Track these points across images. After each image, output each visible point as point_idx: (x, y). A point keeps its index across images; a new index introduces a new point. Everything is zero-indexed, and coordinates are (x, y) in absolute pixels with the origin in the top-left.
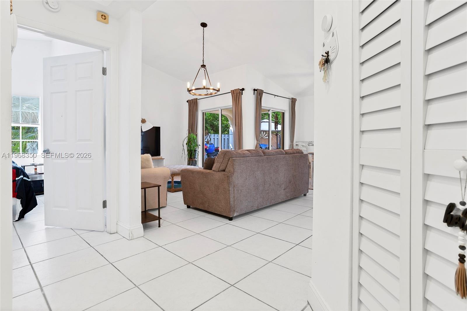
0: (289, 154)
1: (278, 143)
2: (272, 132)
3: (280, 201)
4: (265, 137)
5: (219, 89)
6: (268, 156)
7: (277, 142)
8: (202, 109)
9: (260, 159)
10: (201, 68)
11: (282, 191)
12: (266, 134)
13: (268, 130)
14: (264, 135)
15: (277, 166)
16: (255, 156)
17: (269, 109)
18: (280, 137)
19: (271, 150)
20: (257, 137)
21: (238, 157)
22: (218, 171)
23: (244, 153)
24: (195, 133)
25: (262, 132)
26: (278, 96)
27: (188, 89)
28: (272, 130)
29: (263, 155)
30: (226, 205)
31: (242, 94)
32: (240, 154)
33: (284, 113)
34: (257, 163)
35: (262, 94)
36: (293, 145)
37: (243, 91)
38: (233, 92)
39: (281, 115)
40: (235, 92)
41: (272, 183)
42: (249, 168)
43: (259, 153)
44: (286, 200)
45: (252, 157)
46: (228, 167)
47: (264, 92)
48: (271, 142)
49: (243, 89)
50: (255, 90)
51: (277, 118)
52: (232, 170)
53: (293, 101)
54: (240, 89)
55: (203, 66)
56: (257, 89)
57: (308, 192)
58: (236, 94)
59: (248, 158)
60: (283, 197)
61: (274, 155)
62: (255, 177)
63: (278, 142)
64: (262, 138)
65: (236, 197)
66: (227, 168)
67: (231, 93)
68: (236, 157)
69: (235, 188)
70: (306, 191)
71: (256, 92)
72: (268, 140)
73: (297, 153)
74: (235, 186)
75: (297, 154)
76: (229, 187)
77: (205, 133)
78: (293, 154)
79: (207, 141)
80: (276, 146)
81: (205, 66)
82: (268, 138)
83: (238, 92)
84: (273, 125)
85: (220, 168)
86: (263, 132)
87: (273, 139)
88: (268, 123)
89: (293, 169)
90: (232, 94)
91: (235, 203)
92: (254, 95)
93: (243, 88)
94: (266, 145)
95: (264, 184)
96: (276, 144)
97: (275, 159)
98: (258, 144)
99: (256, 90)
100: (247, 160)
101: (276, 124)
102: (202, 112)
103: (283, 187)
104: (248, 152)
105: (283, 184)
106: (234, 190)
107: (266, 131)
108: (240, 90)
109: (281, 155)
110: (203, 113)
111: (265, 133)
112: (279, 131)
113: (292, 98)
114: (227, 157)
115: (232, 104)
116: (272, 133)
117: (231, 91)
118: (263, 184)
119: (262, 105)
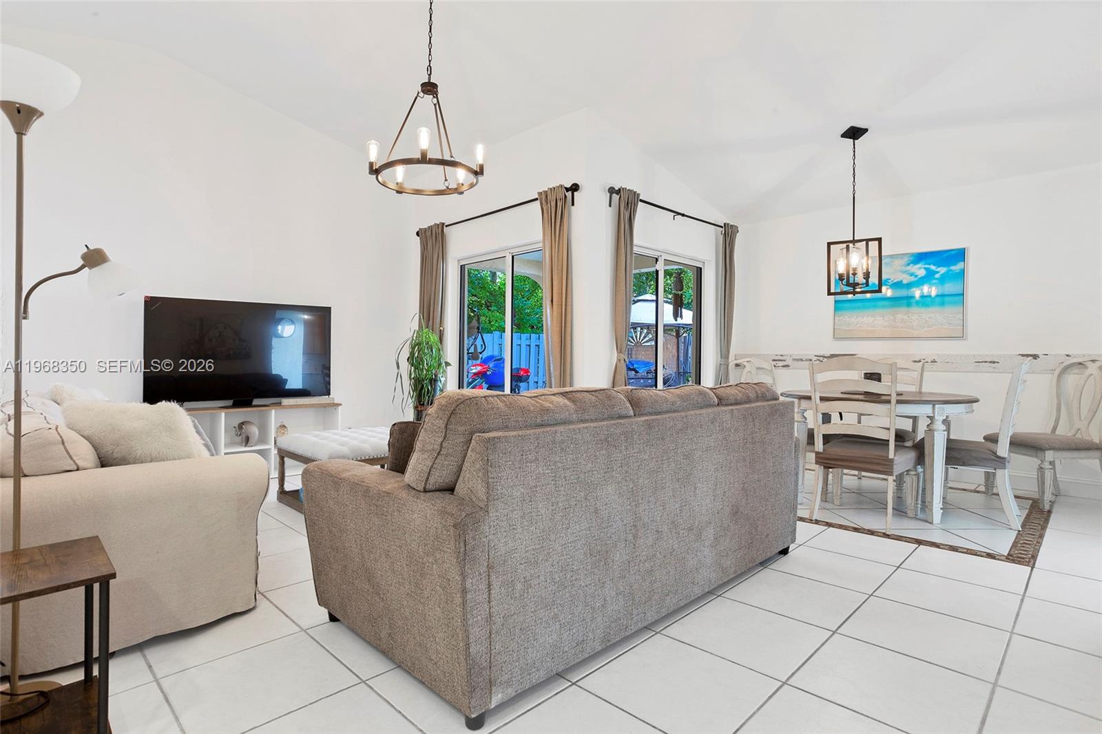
0: (732, 405)
1: (681, 359)
2: (667, 328)
3: (698, 591)
4: (647, 341)
5: (482, 167)
6: (651, 414)
7: (678, 356)
8: (460, 256)
9: (618, 431)
10: (421, 94)
11: (707, 551)
12: (648, 333)
13: (655, 323)
14: (644, 337)
15: (686, 457)
16: (596, 420)
17: (659, 254)
18: (684, 343)
19: (662, 388)
20: (619, 341)
21: (515, 429)
22: (425, 491)
23: (547, 405)
24: (438, 326)
25: (639, 329)
26: (683, 215)
27: (371, 164)
28: (665, 323)
29: (631, 413)
30: (452, 654)
31: (573, 204)
32: (524, 410)
33: (701, 268)
34: (602, 449)
35: (636, 205)
36: (728, 365)
37: (575, 193)
38: (544, 196)
39: (691, 275)
40: (552, 198)
41: (665, 527)
42: (568, 474)
43: (613, 406)
44: (721, 582)
45: (583, 421)
46: (465, 474)
47: (641, 201)
48: (664, 355)
49: (575, 188)
50: (612, 191)
51: (679, 283)
52: (481, 491)
53: (729, 233)
54: (566, 188)
55: (430, 88)
56: (620, 190)
57: (793, 541)
58: (553, 204)
59: (561, 428)
60: (707, 576)
61: (675, 411)
62: (596, 511)
63: (681, 355)
64: (638, 344)
65: (498, 620)
66: (461, 479)
67: (537, 203)
68: (506, 428)
69: (493, 577)
70: (789, 538)
71: (616, 197)
72: (654, 349)
73: (757, 399)
74: (493, 568)
75: (759, 404)
76: (464, 576)
77: (469, 328)
78: (746, 403)
79: (473, 351)
80: (676, 366)
81: (435, 86)
82: (653, 343)
83: (561, 195)
84: (668, 309)
85: (432, 480)
86: (642, 329)
87: (667, 348)
88: (654, 304)
89: (744, 460)
90: (541, 204)
91: (498, 647)
92: (610, 206)
93: (574, 185)
94: (648, 363)
95: (635, 537)
96: (675, 362)
97: (679, 426)
98: (622, 361)
99: (618, 192)
100: (559, 438)
101: (678, 304)
102: (459, 264)
103: (710, 533)
104: (566, 401)
105: (710, 523)
106: (489, 585)
107: (648, 326)
108: (567, 190)
109: (702, 408)
110: (462, 267)
111: (645, 331)
112: (685, 326)
113: (725, 224)
114: (461, 429)
115: (540, 237)
116: (664, 333)
117: (540, 194)
118: (630, 537)
119: (635, 242)
